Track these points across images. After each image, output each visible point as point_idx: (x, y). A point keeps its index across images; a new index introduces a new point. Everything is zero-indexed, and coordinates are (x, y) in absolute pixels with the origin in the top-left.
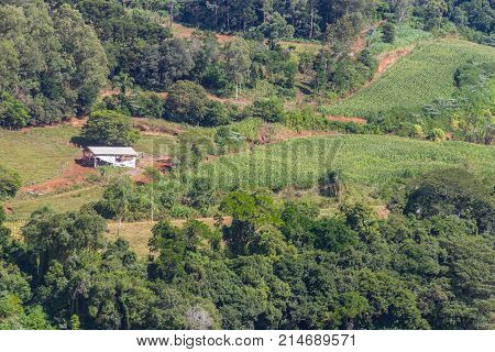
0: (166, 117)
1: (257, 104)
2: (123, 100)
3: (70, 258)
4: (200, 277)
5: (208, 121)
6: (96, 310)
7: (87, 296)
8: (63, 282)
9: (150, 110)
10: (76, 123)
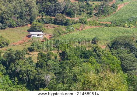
0: (55, 23)
1: (80, 19)
2: (42, 19)
3: (16, 62)
4: (50, 67)
5: (66, 24)
6: (21, 76)
7: (19, 72)
8: (14, 69)
9: (50, 22)
10: (29, 26)
